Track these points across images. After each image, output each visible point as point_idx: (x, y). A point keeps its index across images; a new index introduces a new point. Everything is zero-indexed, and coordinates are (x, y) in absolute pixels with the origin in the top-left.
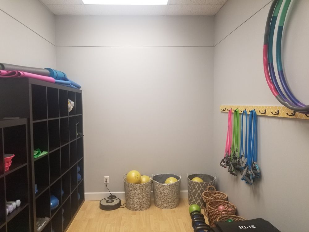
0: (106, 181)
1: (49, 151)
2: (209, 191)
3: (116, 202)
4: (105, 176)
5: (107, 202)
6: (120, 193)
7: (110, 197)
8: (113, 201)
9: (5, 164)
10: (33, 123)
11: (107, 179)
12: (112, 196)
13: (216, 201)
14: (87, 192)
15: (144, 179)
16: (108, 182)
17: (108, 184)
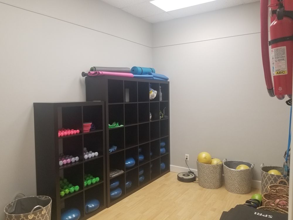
0: (187, 159)
1: (125, 125)
2: (279, 185)
3: (191, 177)
4: (186, 154)
5: (184, 175)
6: (195, 170)
7: (189, 172)
8: (189, 175)
9: (84, 128)
10: (109, 105)
11: (187, 156)
12: (191, 172)
13: (278, 194)
14: (172, 165)
15: (215, 162)
16: (188, 160)
17: (188, 161)
